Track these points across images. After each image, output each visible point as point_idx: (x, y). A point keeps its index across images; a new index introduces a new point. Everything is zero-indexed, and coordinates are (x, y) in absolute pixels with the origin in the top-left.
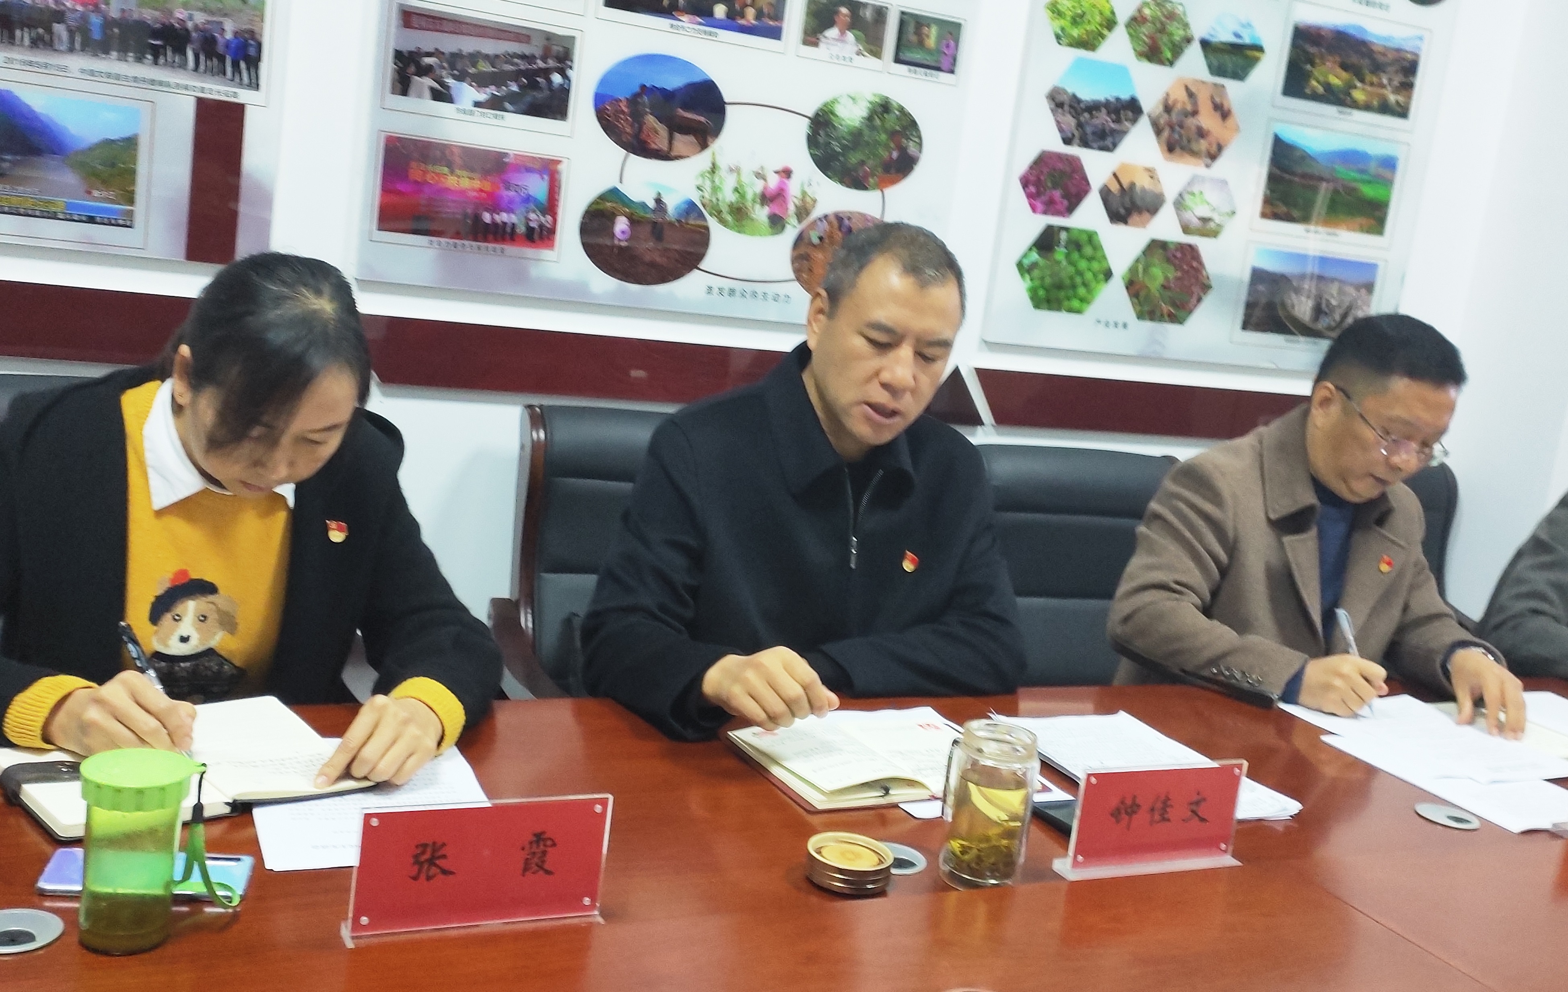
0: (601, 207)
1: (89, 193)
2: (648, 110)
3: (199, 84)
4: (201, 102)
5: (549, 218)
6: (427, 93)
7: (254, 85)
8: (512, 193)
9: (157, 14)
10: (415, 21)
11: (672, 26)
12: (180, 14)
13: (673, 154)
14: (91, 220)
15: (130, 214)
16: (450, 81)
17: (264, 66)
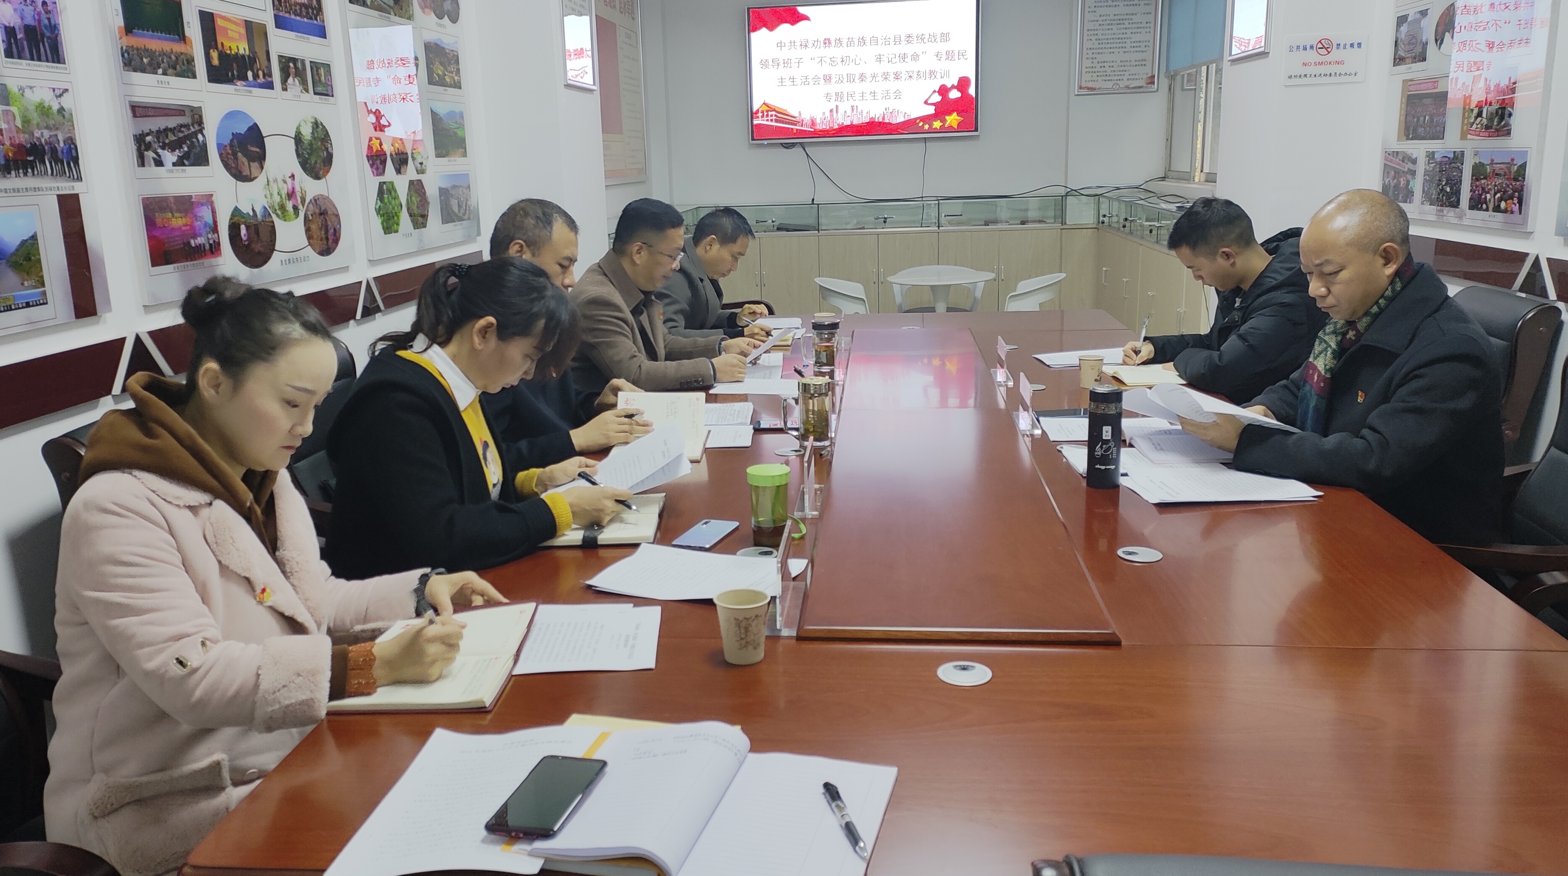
0: (233, 221)
1: (23, 284)
2: (238, 150)
3: (56, 185)
4: (59, 196)
5: (216, 235)
6: (152, 162)
7: (79, 179)
8: (199, 223)
9: (27, 136)
10: (139, 111)
11: (235, 90)
12: (37, 134)
13: (252, 176)
14: (28, 305)
15: (44, 293)
16: (160, 151)
17: (81, 162)
